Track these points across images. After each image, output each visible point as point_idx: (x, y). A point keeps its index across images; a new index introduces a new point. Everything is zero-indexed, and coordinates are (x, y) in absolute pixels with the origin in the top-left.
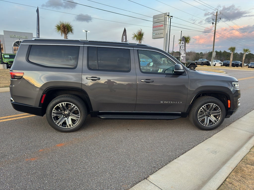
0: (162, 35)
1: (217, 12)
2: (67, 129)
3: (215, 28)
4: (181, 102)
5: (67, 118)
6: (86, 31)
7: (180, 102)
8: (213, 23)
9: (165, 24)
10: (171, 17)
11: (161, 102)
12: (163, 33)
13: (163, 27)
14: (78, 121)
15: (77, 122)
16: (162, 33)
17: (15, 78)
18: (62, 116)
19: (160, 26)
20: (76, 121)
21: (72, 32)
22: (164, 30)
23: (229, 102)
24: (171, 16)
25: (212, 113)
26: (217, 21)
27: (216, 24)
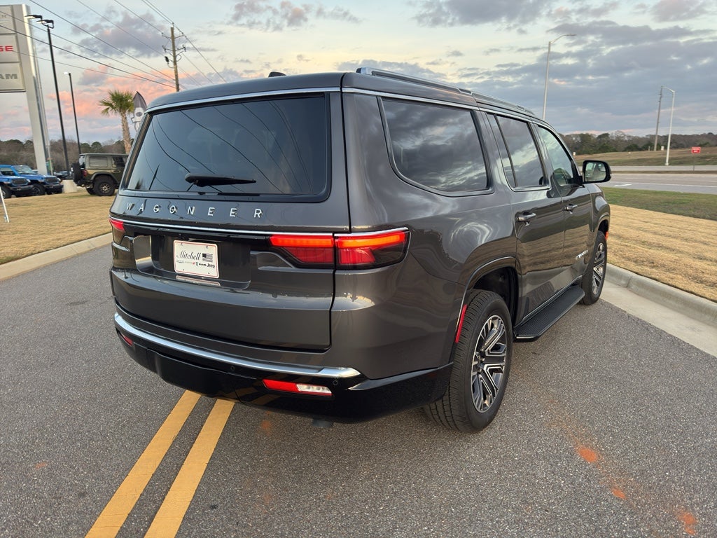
1: (172, 29)
3: (176, 72)
8: (167, 59)
10: (50, 25)
12: (19, 75)
13: (13, 55)
16: (15, 76)
22: (21, 65)
24: (48, 21)
26: (177, 53)
27: (175, 62)
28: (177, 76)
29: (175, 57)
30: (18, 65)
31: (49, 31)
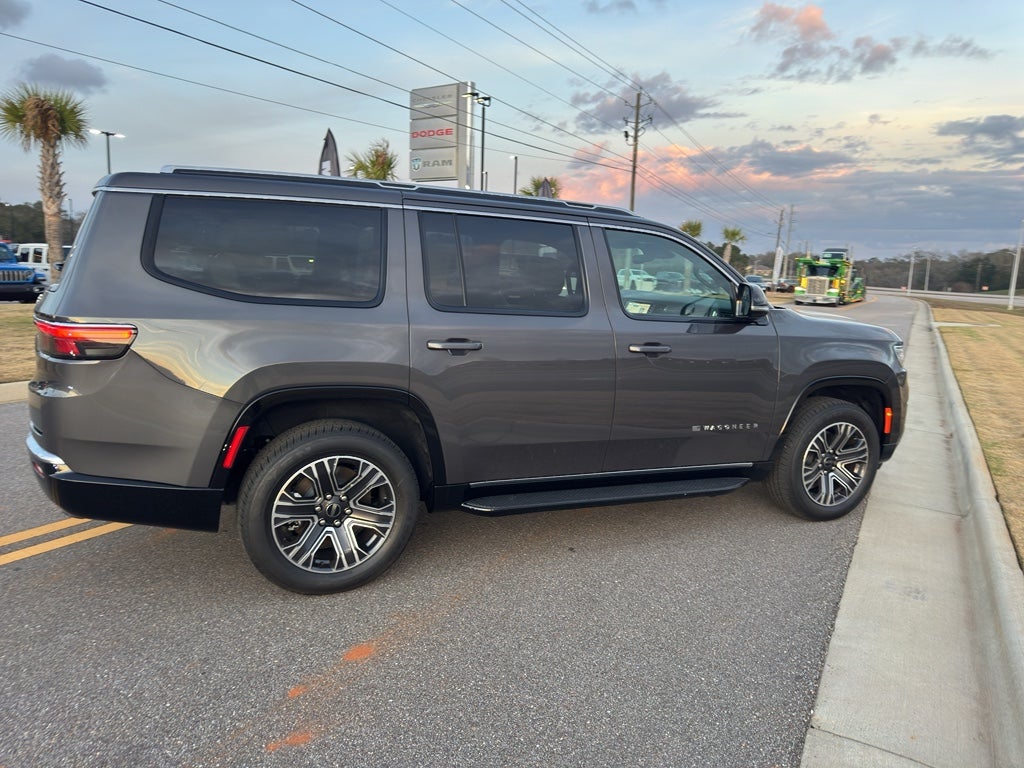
0: (449, 166)
1: (639, 95)
2: (340, 578)
3: (635, 150)
4: (756, 425)
5: (335, 526)
6: (108, 134)
7: (752, 426)
8: (627, 135)
9: (460, 124)
10: (487, 102)
11: (695, 428)
12: (454, 162)
13: (452, 138)
14: (384, 532)
15: (382, 540)
16: (450, 162)
17: (89, 352)
18: (313, 521)
19: (440, 132)
20: (375, 537)
21: (78, 136)
22: (458, 150)
23: (889, 414)
24: (485, 99)
25: (842, 458)
26: (640, 125)
27: (636, 138)
28: (635, 156)
29: (637, 130)
30: (454, 149)
31: (484, 109)
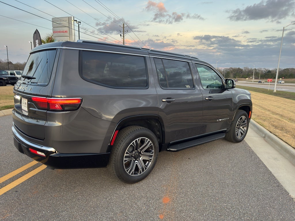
1: (124, 24)
3: (124, 40)
5: (138, 160)
7: (228, 118)
8: (121, 35)
10: (80, 23)
11: (218, 120)
13: (67, 34)
14: (151, 160)
18: (132, 159)
19: (63, 32)
23: (250, 113)
24: (79, 22)
26: (125, 33)
27: (124, 36)
28: (124, 42)
29: (124, 35)
30: (69, 37)
31: (79, 25)
